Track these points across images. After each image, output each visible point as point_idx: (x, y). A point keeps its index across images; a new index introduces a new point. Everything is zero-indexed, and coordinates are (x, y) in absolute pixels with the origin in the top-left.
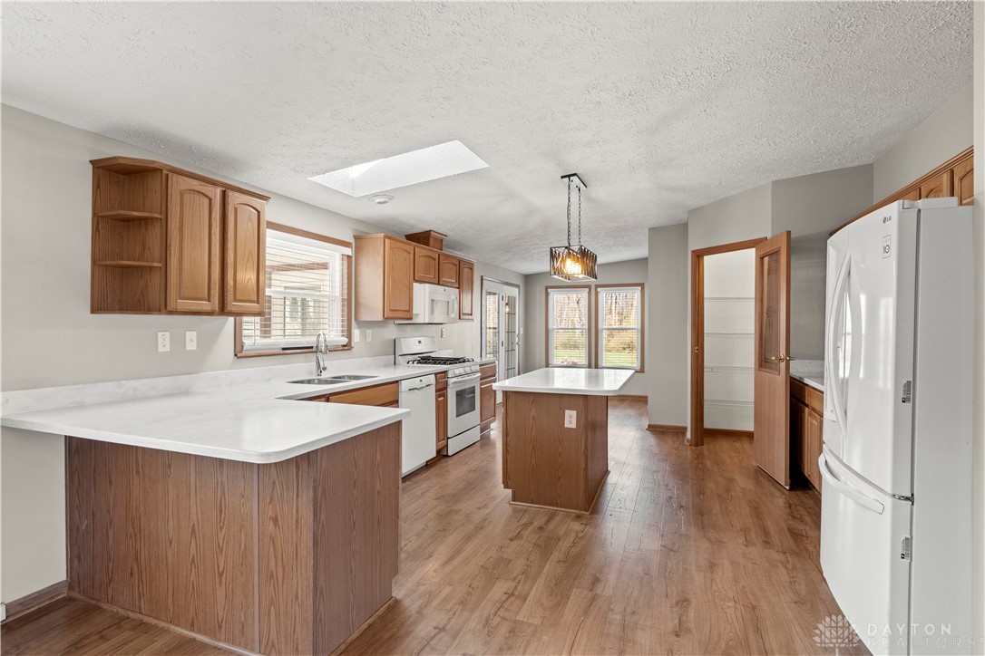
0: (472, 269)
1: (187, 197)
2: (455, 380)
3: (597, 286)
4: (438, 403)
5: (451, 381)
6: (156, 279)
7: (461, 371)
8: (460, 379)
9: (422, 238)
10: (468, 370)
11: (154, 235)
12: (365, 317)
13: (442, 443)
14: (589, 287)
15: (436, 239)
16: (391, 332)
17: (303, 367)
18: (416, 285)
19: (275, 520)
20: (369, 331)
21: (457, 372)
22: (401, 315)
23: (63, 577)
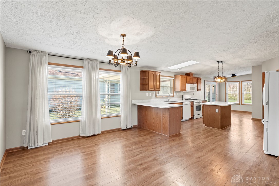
0: (201, 80)
1: (151, 74)
2: (195, 103)
3: (242, 81)
4: (191, 108)
5: (194, 104)
6: (147, 86)
7: (197, 102)
8: (197, 103)
9: (188, 74)
10: (199, 102)
11: (147, 80)
12: (176, 90)
13: (192, 116)
14: (239, 82)
15: (191, 74)
16: (182, 93)
17: (165, 99)
18: (187, 84)
19: (164, 117)
20: (177, 93)
21: (196, 102)
22: (183, 90)
23: (137, 124)
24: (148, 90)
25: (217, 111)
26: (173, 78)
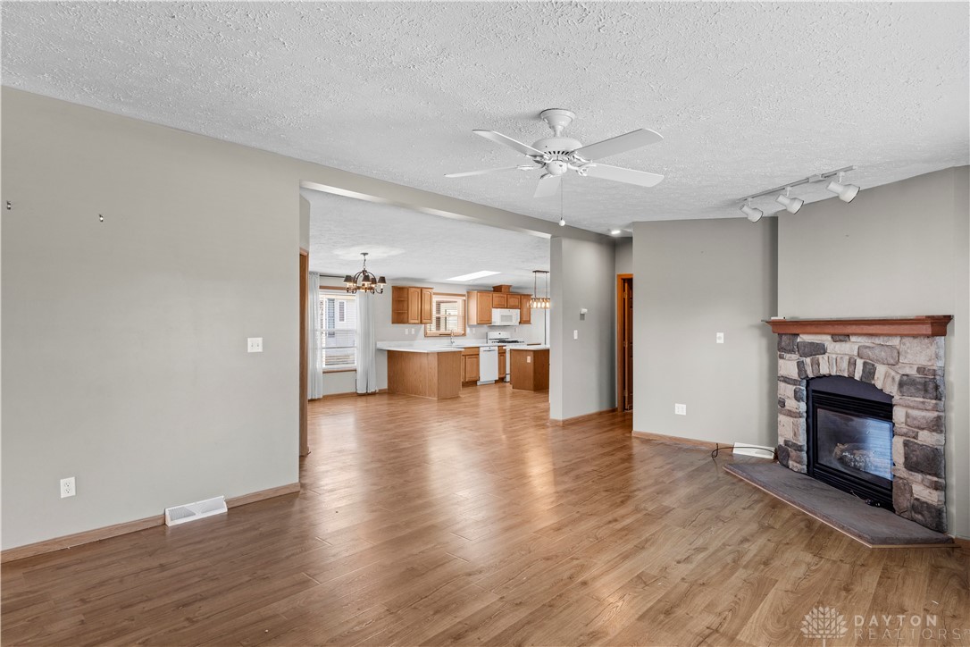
0: (529, 298)
1: (413, 293)
5: (507, 350)
6: (406, 315)
11: (405, 304)
12: (472, 323)
13: (502, 377)
16: (483, 329)
17: (446, 341)
18: (493, 310)
19: (431, 368)
22: (485, 321)
24: (407, 322)
25: (529, 359)
26: (464, 298)
